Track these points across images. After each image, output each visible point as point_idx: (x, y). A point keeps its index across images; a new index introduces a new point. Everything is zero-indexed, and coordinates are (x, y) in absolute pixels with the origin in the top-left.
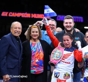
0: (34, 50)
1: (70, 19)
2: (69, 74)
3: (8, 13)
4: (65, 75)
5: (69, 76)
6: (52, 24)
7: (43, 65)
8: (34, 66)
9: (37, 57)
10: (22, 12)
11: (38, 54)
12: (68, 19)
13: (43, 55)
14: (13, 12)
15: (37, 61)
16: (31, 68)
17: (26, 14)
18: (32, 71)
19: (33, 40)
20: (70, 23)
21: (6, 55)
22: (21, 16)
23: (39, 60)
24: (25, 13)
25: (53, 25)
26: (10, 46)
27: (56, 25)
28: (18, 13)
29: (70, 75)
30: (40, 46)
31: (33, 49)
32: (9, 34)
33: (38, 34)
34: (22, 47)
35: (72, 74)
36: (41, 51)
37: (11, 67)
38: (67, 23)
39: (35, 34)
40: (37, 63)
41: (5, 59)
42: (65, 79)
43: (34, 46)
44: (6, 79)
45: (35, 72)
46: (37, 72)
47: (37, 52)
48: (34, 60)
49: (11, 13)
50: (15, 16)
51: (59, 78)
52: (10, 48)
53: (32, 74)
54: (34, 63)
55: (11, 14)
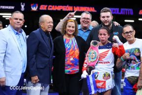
0: (69, 47)
1: (107, 12)
2: (109, 74)
3: (47, 6)
4: (105, 75)
5: (109, 76)
6: (86, 17)
7: (78, 64)
8: (69, 65)
9: (72, 55)
10: (63, 5)
11: (73, 52)
12: (104, 12)
13: (79, 52)
14: (52, 5)
15: (72, 59)
16: (66, 68)
17: (68, 6)
18: (67, 71)
19: (67, 36)
20: (108, 17)
21: (36, 53)
22: (62, 10)
23: (74, 58)
24: (66, 6)
25: (88, 19)
26: (40, 42)
27: (91, 18)
28: (59, 6)
29: (111, 75)
30: (75, 42)
31: (67, 46)
32: (38, 30)
33: (74, 29)
34: (53, 44)
35: (113, 74)
36: (76, 48)
37: (41, 67)
38: (104, 17)
39: (71, 29)
40: (71, 61)
41: (34, 58)
42: (104, 80)
43: (68, 42)
44: (35, 80)
45: (69, 72)
46: (71, 72)
47: (71, 49)
48: (68, 59)
49: (51, 6)
50: (55, 9)
51: (98, 78)
52: (40, 45)
53: (66, 74)
54: (68, 62)
55: (50, 8)
